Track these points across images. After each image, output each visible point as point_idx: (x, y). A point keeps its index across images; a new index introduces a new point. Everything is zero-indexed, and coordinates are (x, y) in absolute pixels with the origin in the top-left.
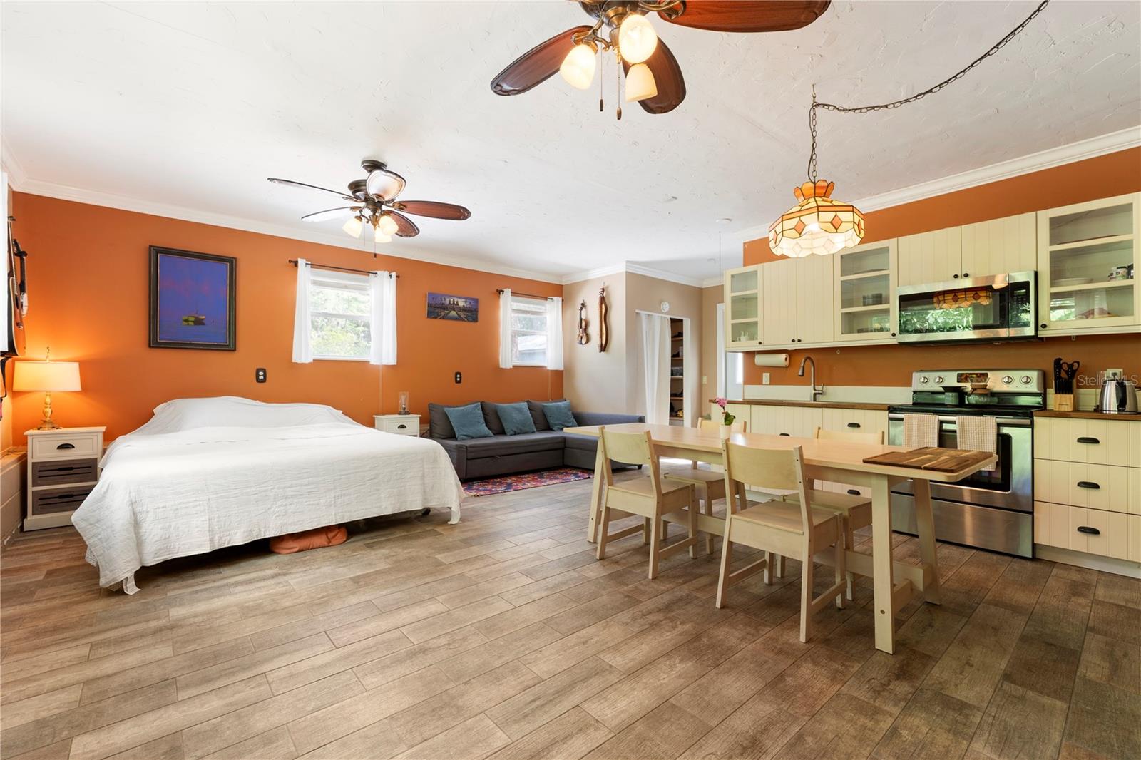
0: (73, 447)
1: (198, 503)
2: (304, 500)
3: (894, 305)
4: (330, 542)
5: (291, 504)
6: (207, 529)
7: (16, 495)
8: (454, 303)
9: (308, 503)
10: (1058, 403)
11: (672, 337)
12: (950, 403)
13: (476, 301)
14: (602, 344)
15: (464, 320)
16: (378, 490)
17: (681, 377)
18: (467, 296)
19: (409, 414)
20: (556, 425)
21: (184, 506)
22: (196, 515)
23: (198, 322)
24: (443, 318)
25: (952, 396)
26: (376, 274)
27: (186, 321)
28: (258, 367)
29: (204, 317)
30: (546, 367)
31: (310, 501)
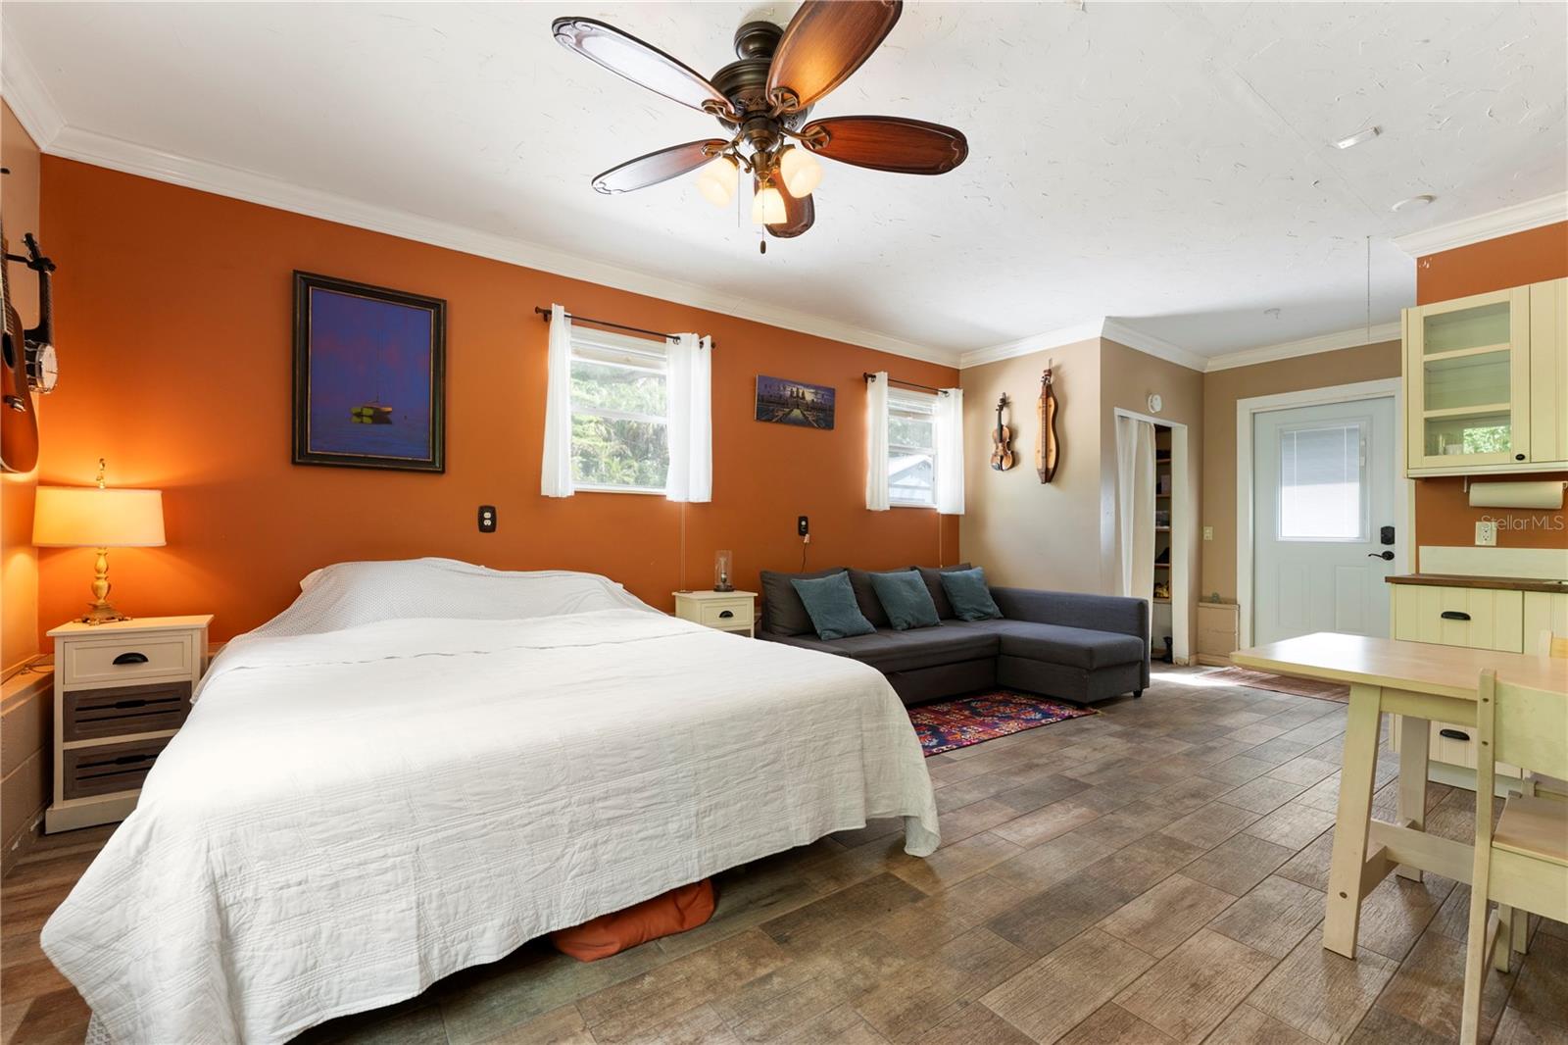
0: (145, 659)
1: (390, 862)
2: (636, 827)
4: (682, 921)
5: (606, 842)
6: (413, 932)
7: (31, 760)
8: (798, 396)
9: (642, 835)
13: (832, 392)
14: (1047, 469)
15: (813, 427)
16: (782, 787)
18: (817, 384)
19: (732, 590)
20: (968, 610)
21: (354, 873)
22: (386, 897)
23: (380, 418)
24: (780, 421)
26: (678, 338)
27: (359, 415)
28: (482, 504)
29: (390, 409)
30: (935, 509)
31: (646, 829)
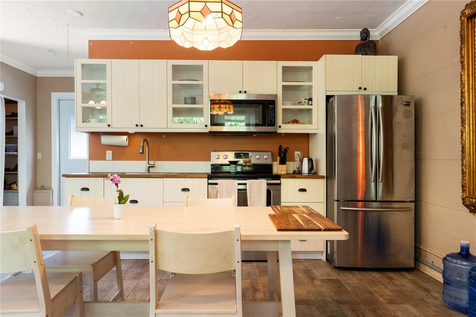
3: (206, 106)
10: (280, 170)
11: (6, 117)
12: (233, 172)
17: (16, 153)
25: (234, 167)
